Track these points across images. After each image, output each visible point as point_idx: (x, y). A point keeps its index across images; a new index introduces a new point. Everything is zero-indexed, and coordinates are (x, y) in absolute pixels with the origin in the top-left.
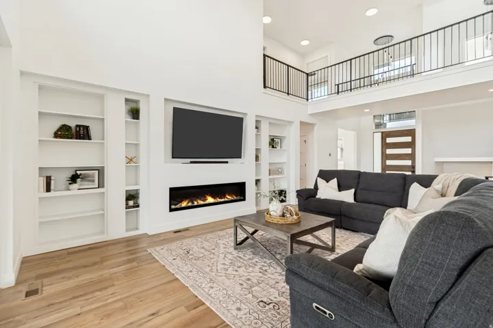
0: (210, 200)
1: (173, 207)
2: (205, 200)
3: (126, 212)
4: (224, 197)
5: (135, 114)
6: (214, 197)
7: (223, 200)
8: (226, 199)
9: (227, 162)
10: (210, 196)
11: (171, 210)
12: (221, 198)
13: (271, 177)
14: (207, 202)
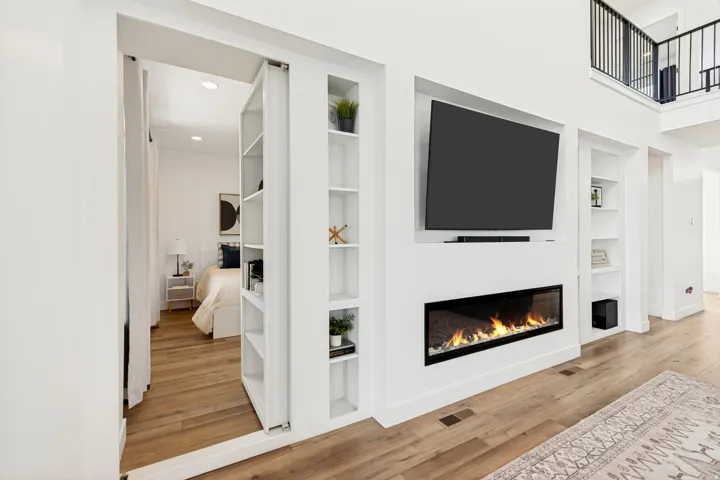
0: (500, 330)
1: (432, 352)
2: (490, 331)
3: (332, 365)
4: (525, 322)
5: (345, 117)
6: (506, 324)
7: (522, 329)
8: (528, 328)
9: (526, 239)
10: (499, 319)
11: (430, 360)
12: (518, 325)
13: (596, 271)
14: (494, 336)
